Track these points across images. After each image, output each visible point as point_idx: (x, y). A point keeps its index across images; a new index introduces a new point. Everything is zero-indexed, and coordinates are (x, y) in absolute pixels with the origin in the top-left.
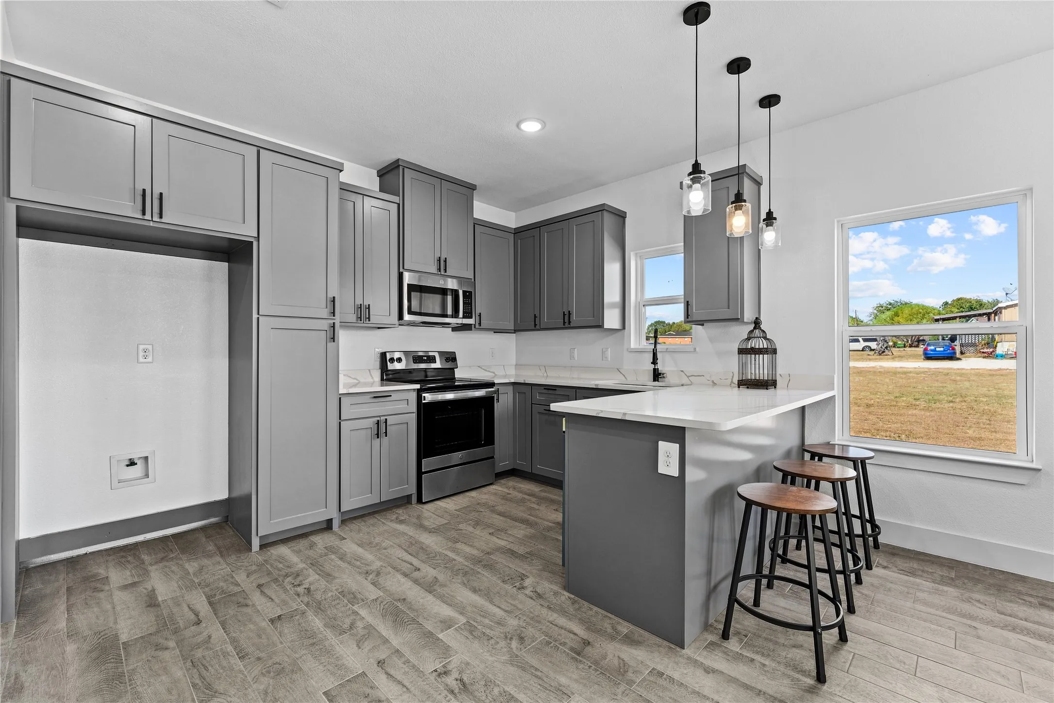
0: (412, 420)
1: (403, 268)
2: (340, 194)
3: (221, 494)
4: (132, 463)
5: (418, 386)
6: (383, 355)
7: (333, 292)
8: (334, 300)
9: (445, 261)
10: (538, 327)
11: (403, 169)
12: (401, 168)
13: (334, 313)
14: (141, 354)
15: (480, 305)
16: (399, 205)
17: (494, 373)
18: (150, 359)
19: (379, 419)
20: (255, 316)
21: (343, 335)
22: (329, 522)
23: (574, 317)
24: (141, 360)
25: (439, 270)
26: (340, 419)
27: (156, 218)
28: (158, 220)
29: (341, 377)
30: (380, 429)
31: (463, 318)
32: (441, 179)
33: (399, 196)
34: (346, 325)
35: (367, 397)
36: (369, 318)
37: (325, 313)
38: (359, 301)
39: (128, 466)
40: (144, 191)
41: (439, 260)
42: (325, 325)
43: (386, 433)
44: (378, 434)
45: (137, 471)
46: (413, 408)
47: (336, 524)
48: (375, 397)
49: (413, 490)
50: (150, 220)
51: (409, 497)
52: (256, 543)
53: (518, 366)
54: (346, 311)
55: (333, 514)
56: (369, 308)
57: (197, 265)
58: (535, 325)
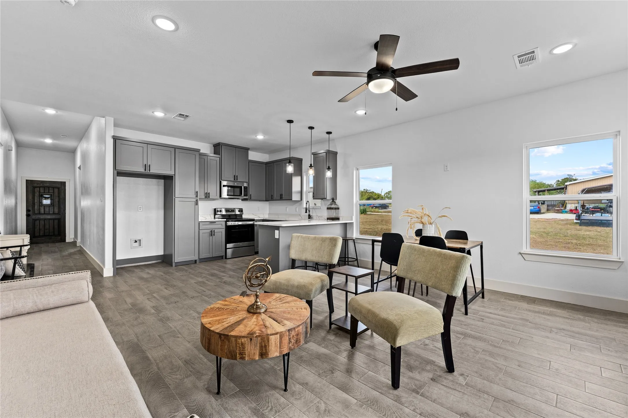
0: (224, 231)
1: (221, 180)
2: (199, 156)
3: (161, 253)
4: (136, 242)
5: (225, 220)
6: (215, 209)
7: (197, 190)
8: (197, 192)
9: (237, 176)
10: (273, 199)
11: (221, 146)
12: (221, 145)
13: (197, 196)
14: (139, 209)
15: (251, 191)
16: (220, 158)
17: (259, 216)
18: (141, 210)
19: (212, 230)
20: (174, 198)
21: (200, 203)
22: (196, 261)
23: (283, 196)
24: (139, 210)
25: (235, 180)
26: (199, 229)
27: (148, 172)
28: (149, 172)
29: (199, 216)
30: (212, 233)
31: (244, 196)
32: (236, 148)
33: (220, 155)
34: (201, 199)
35: (208, 223)
36: (209, 197)
37: (194, 196)
38: (206, 191)
39: (135, 242)
40: (146, 164)
41: (235, 176)
42: (194, 200)
43: (214, 235)
44: (211, 235)
45: (137, 244)
46: (224, 227)
47: (198, 262)
48: (210, 223)
49: (224, 254)
50: (147, 172)
51: (222, 256)
52: (174, 264)
53: (269, 214)
54: (201, 195)
55: (197, 258)
56: (209, 194)
57: (154, 181)
58: (272, 198)
